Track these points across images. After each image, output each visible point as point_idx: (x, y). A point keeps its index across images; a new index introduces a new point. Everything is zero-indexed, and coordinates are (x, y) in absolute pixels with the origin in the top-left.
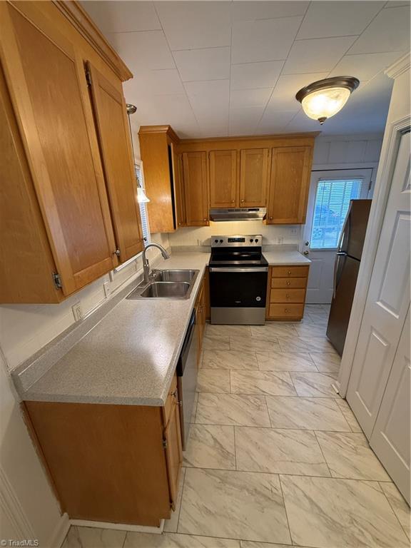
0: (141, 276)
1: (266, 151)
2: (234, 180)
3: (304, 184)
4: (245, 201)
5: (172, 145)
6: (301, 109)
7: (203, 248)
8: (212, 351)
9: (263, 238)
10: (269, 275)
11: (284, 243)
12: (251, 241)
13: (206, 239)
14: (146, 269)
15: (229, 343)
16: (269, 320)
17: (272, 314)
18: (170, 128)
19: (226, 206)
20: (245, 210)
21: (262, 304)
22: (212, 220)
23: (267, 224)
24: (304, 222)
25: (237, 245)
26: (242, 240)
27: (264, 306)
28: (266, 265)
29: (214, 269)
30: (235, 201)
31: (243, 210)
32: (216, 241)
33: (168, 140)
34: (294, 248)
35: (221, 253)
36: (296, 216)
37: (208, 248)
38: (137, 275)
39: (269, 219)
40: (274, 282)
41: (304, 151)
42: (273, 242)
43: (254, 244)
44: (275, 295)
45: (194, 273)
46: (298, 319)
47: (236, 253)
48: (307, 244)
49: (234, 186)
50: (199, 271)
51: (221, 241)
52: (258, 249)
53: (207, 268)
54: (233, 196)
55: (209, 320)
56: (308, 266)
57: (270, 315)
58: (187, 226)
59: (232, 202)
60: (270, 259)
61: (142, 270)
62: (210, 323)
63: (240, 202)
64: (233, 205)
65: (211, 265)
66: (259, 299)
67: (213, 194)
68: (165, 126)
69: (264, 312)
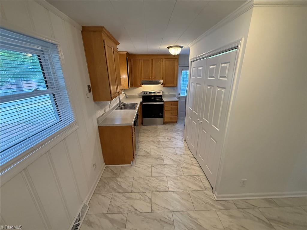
0: (118, 104)
1: (162, 60)
2: (150, 70)
3: (176, 72)
4: (155, 78)
5: (128, 58)
6: (169, 51)
7: (139, 96)
8: (144, 132)
9: (162, 92)
10: (164, 105)
11: (171, 94)
12: (158, 93)
13: (140, 92)
14: (120, 101)
15: (150, 130)
16: (165, 123)
17: (166, 120)
18: (127, 52)
19: (148, 79)
20: (155, 81)
21: (162, 116)
22: (143, 85)
23: (163, 86)
24: (176, 86)
25: (153, 94)
26: (154, 93)
27: (163, 117)
28: (163, 101)
29: (144, 103)
30: (151, 78)
31: (154, 81)
32: (144, 93)
33: (126, 56)
34: (175, 96)
35: (146, 98)
36: (174, 84)
37: (141, 96)
38: (116, 104)
39: (164, 85)
40: (166, 108)
41: (175, 60)
42: (166, 93)
43: (159, 94)
44: (167, 113)
45: (136, 104)
46: (176, 122)
47: (153, 98)
48: (179, 94)
49: (150, 72)
50: (138, 103)
51: (146, 93)
52: (161, 96)
53: (141, 103)
54: (150, 76)
55: (142, 124)
56: (178, 102)
57: (165, 121)
58: (133, 87)
59: (150, 78)
60: (165, 99)
61: (118, 102)
62: (142, 125)
63: (153, 78)
64: (150, 79)
65: (142, 102)
66: (161, 114)
67: (143, 75)
68: (126, 52)
69: (163, 119)
